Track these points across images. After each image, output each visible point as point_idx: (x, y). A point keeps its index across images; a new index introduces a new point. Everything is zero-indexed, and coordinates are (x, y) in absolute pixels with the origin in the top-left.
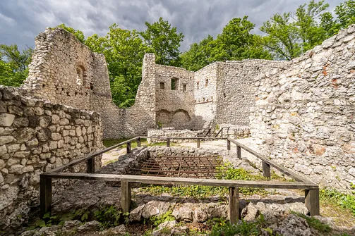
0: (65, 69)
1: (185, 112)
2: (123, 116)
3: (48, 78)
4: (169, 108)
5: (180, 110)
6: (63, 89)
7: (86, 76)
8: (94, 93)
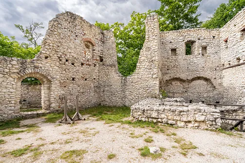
0: (70, 44)
1: (206, 80)
2: (125, 84)
3: (50, 50)
4: (183, 76)
5: (199, 78)
6: (67, 61)
7: (94, 50)
8: (103, 64)
